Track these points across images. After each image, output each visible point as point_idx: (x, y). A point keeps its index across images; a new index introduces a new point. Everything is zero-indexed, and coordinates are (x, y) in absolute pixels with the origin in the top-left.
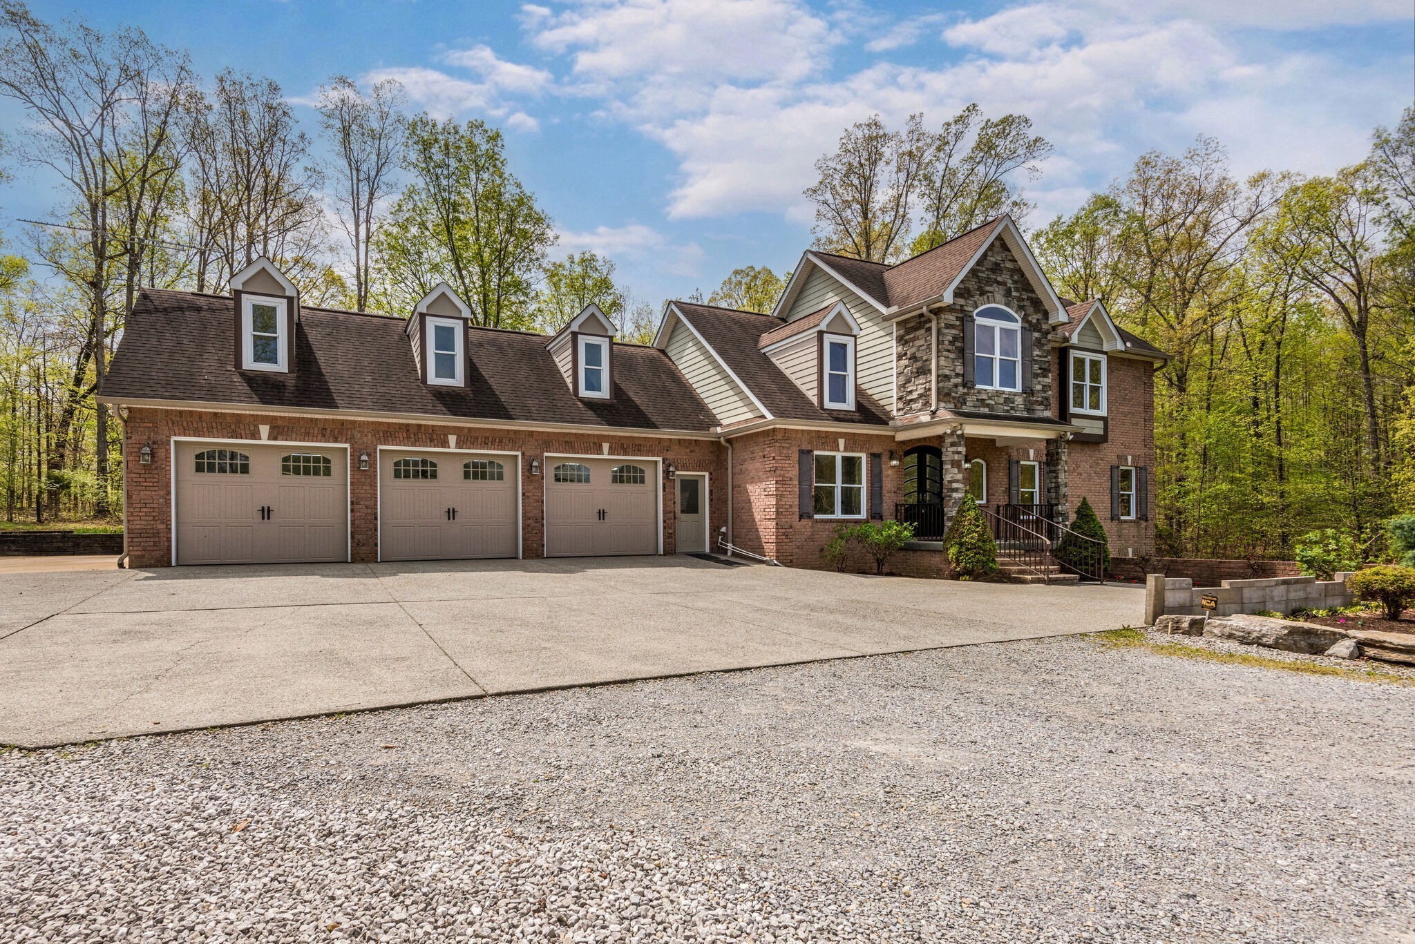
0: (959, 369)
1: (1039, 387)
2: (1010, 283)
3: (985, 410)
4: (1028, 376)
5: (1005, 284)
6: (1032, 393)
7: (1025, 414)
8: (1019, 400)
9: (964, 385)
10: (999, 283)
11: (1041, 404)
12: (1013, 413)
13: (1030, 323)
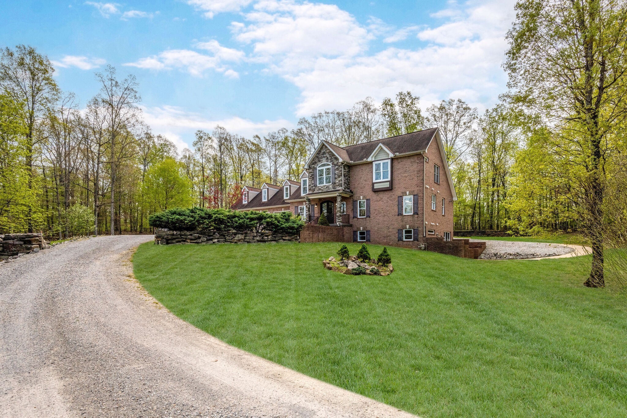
0: (313, 182)
1: (337, 181)
2: (328, 156)
3: (321, 191)
4: (334, 179)
5: (326, 156)
6: (335, 183)
7: (333, 190)
8: (331, 186)
9: (314, 186)
10: (324, 157)
11: (338, 185)
12: (329, 190)
13: (335, 164)
